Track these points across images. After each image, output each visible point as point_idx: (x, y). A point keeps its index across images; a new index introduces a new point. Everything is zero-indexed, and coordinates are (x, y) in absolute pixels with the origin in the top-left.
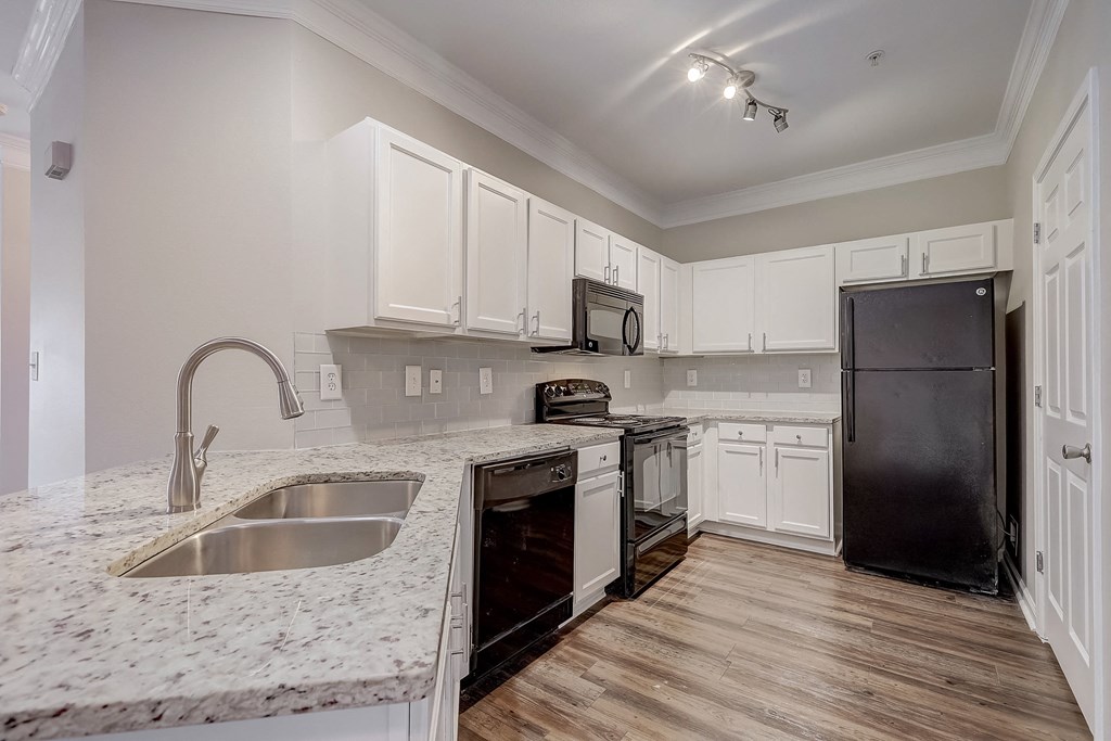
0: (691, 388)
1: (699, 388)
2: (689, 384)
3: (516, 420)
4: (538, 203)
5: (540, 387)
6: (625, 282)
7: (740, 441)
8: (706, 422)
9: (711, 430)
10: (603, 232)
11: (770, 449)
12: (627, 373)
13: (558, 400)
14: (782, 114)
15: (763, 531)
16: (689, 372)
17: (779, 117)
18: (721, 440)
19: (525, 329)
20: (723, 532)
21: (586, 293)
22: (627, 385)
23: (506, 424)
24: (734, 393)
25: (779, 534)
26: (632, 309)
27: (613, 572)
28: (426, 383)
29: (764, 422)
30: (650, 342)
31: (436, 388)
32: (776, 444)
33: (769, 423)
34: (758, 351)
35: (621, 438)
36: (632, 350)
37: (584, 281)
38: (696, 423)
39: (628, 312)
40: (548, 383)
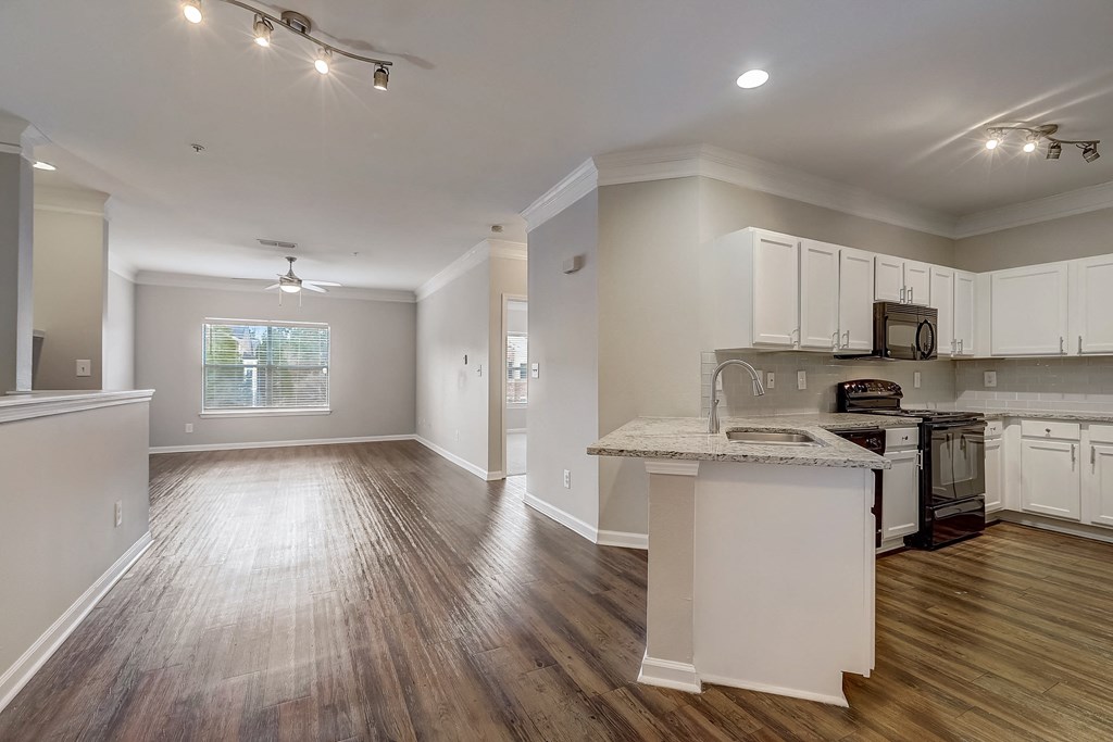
0: (989, 389)
1: (999, 388)
2: (987, 384)
3: (822, 409)
4: (847, 251)
5: (841, 386)
6: (919, 300)
7: (1048, 438)
8: (1007, 419)
9: (1013, 428)
10: (898, 261)
11: (1086, 447)
12: (917, 375)
13: (856, 395)
14: (1092, 147)
15: (1075, 524)
16: (986, 373)
17: (1090, 149)
18: (1024, 437)
19: (838, 344)
20: (1026, 522)
21: (884, 314)
22: (917, 385)
23: (814, 412)
24: (1044, 394)
25: (1095, 528)
26: (926, 321)
27: (911, 526)
28: (765, 382)
29: (1077, 420)
30: (944, 348)
31: (771, 385)
32: (1091, 442)
33: (1083, 422)
34: (1073, 352)
35: (919, 425)
36: (925, 357)
37: (883, 304)
38: (995, 418)
39: (921, 324)
40: (849, 383)
